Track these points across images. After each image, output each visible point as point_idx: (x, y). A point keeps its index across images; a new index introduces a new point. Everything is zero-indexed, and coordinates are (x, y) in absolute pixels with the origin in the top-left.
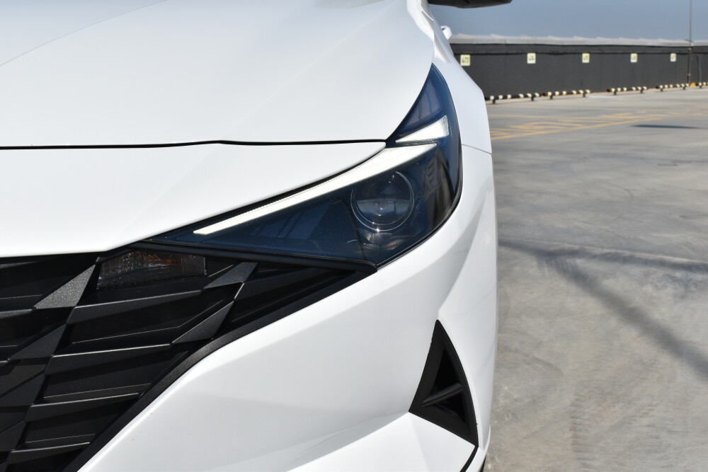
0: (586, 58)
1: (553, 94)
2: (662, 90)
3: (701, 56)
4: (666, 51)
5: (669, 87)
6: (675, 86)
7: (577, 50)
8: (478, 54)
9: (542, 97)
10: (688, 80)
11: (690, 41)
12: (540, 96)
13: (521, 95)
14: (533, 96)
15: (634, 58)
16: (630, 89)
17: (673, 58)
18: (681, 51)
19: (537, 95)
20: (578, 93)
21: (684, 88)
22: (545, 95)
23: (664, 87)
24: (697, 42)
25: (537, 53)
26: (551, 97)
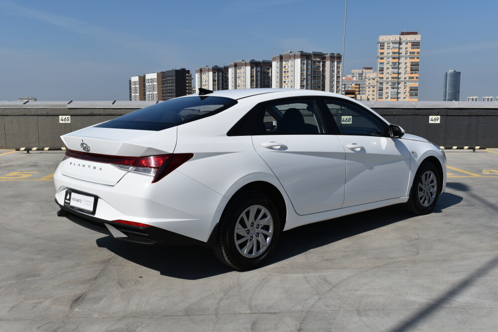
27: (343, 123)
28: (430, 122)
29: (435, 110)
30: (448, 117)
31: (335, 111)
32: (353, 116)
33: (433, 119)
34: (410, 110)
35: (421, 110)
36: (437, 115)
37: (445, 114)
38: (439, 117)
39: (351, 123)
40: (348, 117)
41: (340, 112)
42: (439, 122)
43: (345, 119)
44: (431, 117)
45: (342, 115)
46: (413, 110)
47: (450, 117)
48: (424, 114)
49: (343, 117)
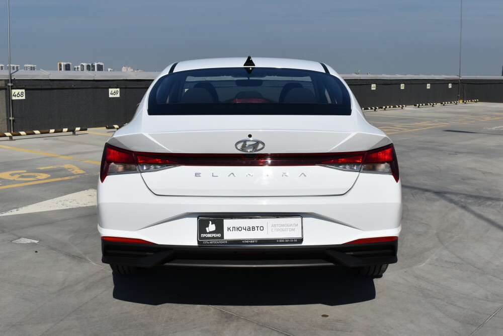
0: (402, 86)
1: (386, 108)
2: (444, 105)
3: (465, 85)
4: (447, 82)
5: (448, 103)
6: (451, 103)
7: (398, 82)
8: (352, 85)
9: (380, 109)
10: (458, 99)
11: (460, 77)
12: (379, 108)
13: (369, 108)
14: (376, 109)
15: (428, 86)
16: (426, 105)
17: (450, 86)
18: (454, 82)
19: (378, 108)
20: (399, 107)
21: (456, 104)
22: (381, 108)
23: (445, 103)
24: (463, 77)
25: (376, 84)
26: (385, 109)
27: (14, 98)
28: (110, 96)
29: (114, 82)
30: (127, 89)
31: (3, 82)
32: (26, 90)
33: (113, 92)
34: (89, 83)
35: (100, 82)
36: (116, 88)
37: (124, 87)
38: (118, 89)
39: (24, 98)
40: (20, 91)
41: (10, 84)
42: (118, 95)
43: (16, 94)
44: (110, 90)
45: (13, 88)
46: (91, 82)
47: (129, 89)
48: (104, 87)
49: (13, 91)
